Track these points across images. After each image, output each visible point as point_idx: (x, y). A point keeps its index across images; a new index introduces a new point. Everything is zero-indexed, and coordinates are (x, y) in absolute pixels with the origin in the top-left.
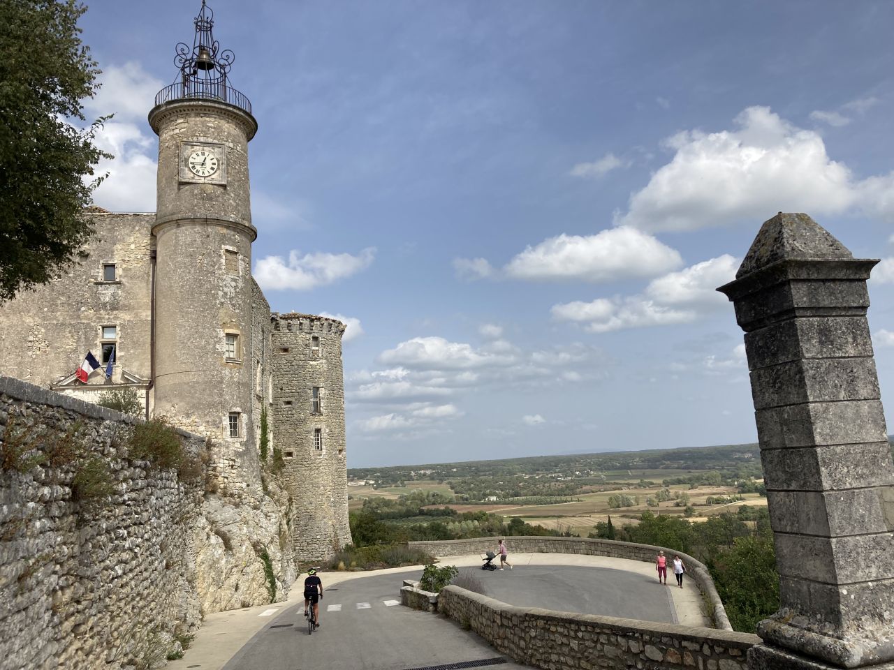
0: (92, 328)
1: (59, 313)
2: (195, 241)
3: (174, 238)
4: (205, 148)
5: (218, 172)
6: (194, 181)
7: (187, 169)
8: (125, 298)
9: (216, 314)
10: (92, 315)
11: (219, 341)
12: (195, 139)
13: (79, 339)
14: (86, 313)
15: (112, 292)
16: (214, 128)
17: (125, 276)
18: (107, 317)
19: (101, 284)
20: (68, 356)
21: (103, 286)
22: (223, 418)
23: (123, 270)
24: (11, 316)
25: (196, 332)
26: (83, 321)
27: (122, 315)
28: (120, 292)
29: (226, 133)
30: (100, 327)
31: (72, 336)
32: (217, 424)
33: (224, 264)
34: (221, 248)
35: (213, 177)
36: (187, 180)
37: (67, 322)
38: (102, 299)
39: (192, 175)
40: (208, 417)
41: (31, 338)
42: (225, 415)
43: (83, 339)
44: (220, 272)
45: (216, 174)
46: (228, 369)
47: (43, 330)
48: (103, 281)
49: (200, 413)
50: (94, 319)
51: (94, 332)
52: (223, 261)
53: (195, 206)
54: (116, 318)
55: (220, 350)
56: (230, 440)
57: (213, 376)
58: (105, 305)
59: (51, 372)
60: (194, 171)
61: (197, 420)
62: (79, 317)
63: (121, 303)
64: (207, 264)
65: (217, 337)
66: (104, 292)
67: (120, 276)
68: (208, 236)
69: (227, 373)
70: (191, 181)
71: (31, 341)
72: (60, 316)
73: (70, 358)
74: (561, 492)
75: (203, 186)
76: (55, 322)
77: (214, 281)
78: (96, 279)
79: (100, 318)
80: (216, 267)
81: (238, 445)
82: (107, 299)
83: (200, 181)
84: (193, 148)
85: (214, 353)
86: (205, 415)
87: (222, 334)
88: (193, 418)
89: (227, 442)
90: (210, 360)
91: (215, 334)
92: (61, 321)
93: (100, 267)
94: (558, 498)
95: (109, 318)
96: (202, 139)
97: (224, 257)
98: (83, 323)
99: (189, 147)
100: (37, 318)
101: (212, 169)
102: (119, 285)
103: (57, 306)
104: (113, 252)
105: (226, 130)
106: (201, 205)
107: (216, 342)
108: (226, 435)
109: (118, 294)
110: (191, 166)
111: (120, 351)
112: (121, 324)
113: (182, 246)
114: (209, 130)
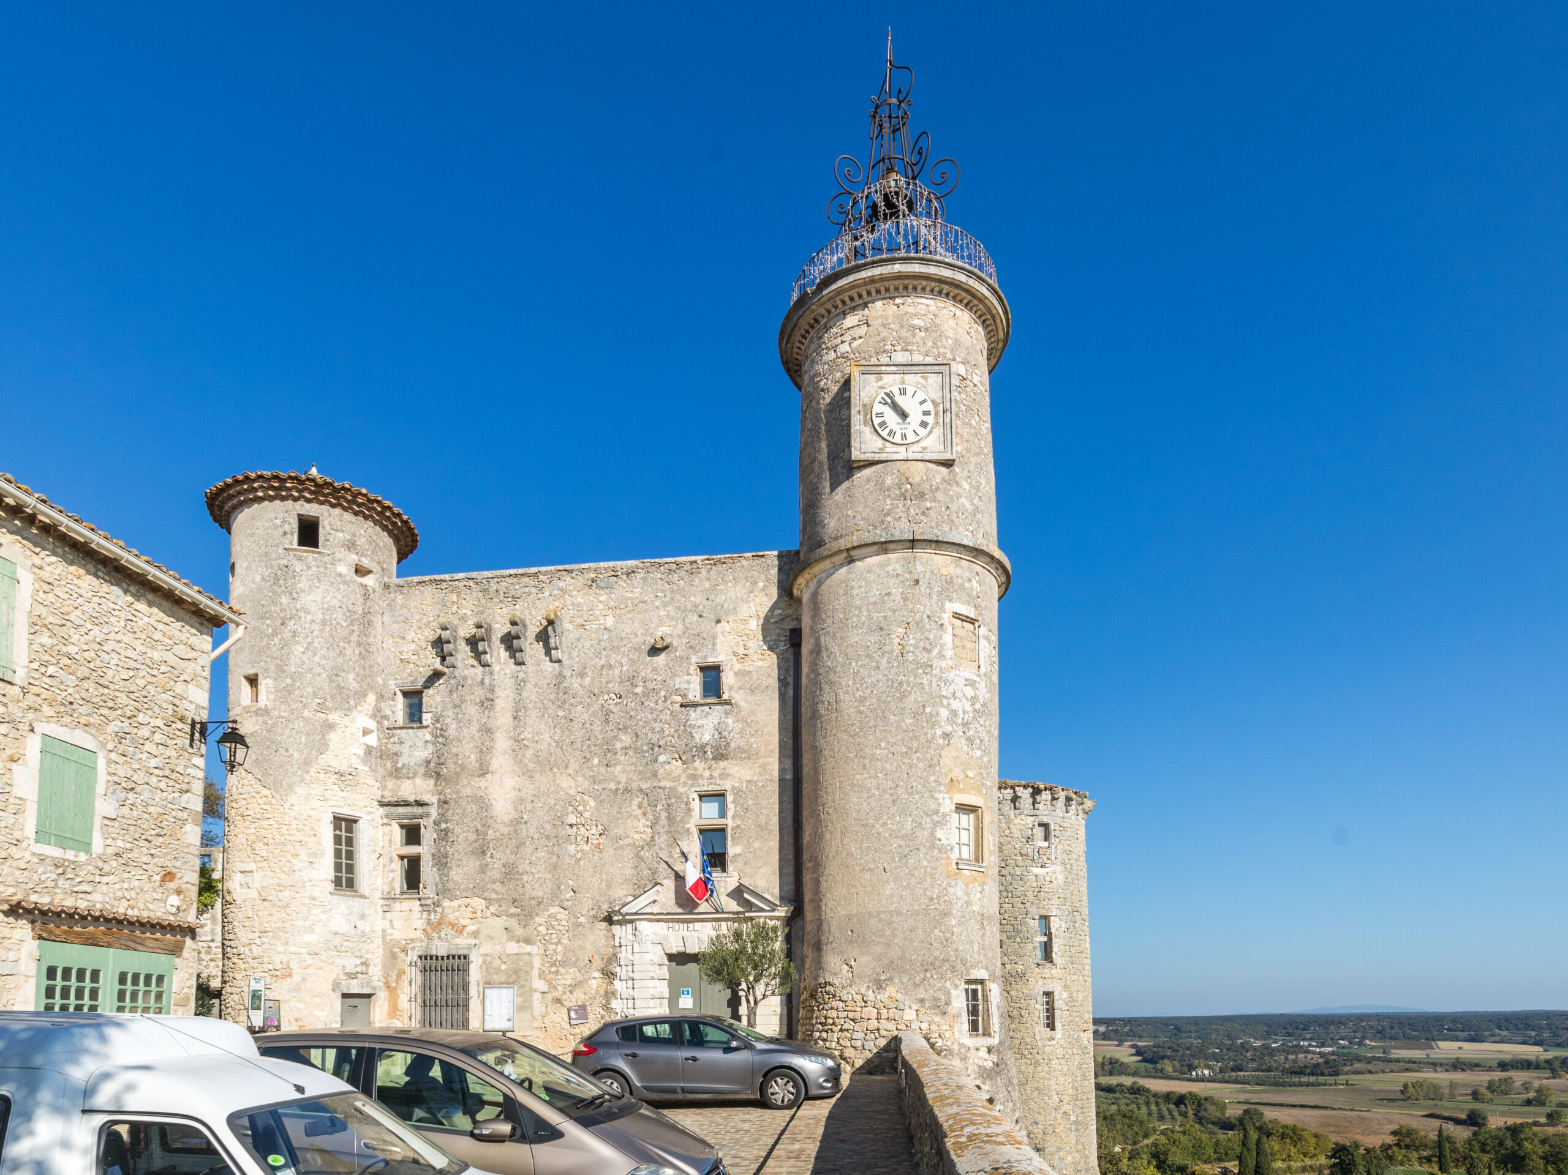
0: (679, 797)
1: (619, 768)
2: (888, 594)
3: (841, 592)
4: (907, 377)
5: (935, 431)
6: (883, 457)
7: (868, 430)
8: (741, 732)
9: (935, 761)
10: (678, 772)
11: (942, 823)
12: (884, 359)
13: (657, 820)
14: (667, 767)
15: (716, 722)
16: (926, 329)
17: (740, 688)
18: (707, 774)
19: (695, 705)
20: (637, 855)
21: (699, 709)
22: (954, 993)
23: (737, 674)
24: (537, 776)
25: (894, 802)
26: (663, 784)
27: (736, 768)
28: (730, 721)
29: (950, 341)
30: (696, 796)
31: (644, 814)
32: (941, 1008)
33: (950, 645)
34: (942, 609)
35: (923, 444)
36: (870, 457)
37: (635, 785)
38: (697, 737)
39: (879, 443)
40: (922, 989)
41: (572, 819)
42: (956, 987)
43: (663, 820)
44: (943, 664)
45: (933, 437)
46: (961, 884)
47: (592, 803)
48: (698, 699)
49: (905, 980)
50: (683, 779)
51: (683, 806)
52: (948, 638)
53: (888, 514)
54: (724, 776)
55: (944, 842)
56: (969, 1041)
57: (932, 899)
58: (702, 749)
59: (609, 886)
60: (884, 434)
61: (899, 996)
62: (655, 775)
63: (733, 745)
64: (916, 646)
65: (937, 812)
66: (700, 722)
67: (731, 688)
68: (917, 582)
69: (960, 893)
70: (877, 457)
71: (571, 826)
72: (623, 772)
73: (642, 858)
74: (1315, 1070)
75: (904, 466)
76: (612, 786)
77: (930, 685)
78: (684, 696)
79: (694, 777)
80: (935, 652)
81: (983, 1053)
82: (707, 737)
83: (898, 457)
84: (881, 379)
85: (933, 846)
86: (916, 986)
87: (948, 806)
88: (891, 990)
89: (961, 1045)
90: (925, 863)
91: (933, 806)
92: (623, 784)
93: (691, 671)
94: (1312, 1079)
95: (711, 777)
96: (900, 357)
97: (950, 630)
98: (664, 788)
99: (872, 378)
100: (580, 779)
101: (924, 424)
102: (728, 707)
103: (616, 754)
104: (714, 637)
105: (950, 333)
106: (900, 511)
107: (935, 824)
108: (960, 1032)
109: (727, 726)
110: (876, 421)
111: (733, 845)
112: (733, 787)
113: (860, 608)
114: (914, 336)
